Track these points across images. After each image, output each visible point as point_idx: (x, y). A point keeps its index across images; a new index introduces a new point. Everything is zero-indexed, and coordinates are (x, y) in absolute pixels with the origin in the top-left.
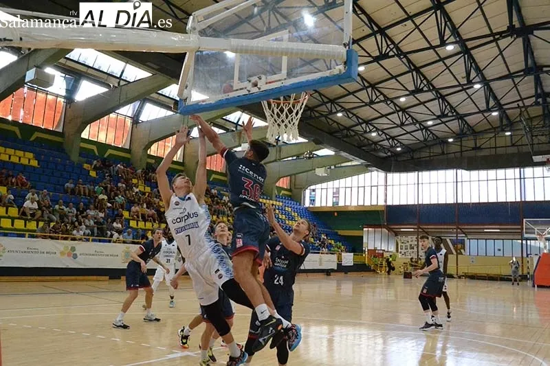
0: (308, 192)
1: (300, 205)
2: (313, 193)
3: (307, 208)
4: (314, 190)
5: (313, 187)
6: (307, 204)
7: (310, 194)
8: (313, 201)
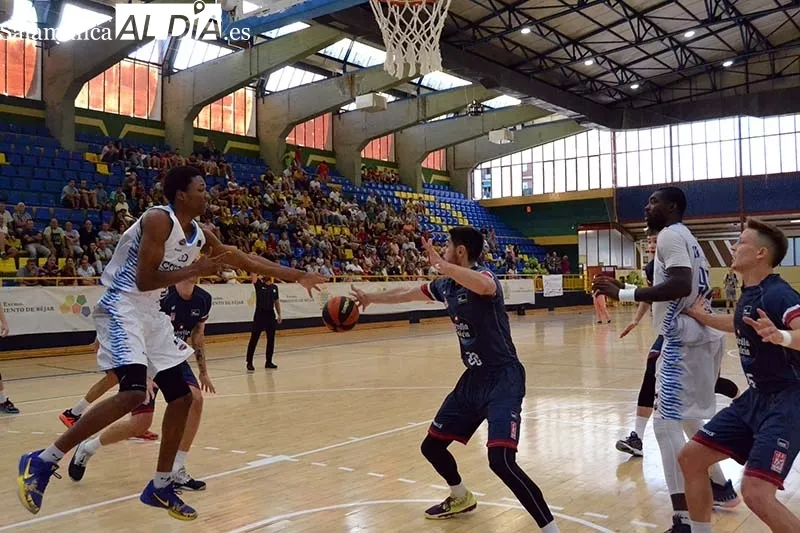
0: (477, 174)
1: (466, 197)
2: (488, 176)
3: (477, 203)
4: (489, 171)
5: (486, 165)
6: (478, 195)
7: (483, 178)
8: (488, 189)
